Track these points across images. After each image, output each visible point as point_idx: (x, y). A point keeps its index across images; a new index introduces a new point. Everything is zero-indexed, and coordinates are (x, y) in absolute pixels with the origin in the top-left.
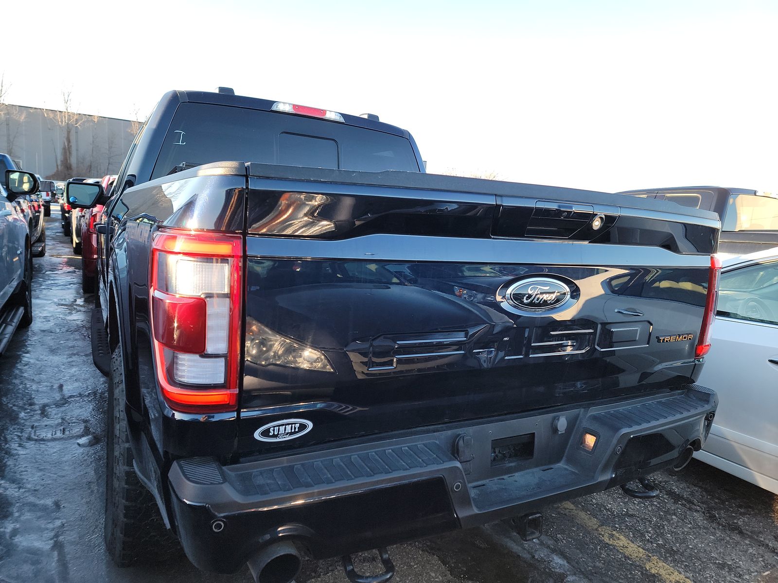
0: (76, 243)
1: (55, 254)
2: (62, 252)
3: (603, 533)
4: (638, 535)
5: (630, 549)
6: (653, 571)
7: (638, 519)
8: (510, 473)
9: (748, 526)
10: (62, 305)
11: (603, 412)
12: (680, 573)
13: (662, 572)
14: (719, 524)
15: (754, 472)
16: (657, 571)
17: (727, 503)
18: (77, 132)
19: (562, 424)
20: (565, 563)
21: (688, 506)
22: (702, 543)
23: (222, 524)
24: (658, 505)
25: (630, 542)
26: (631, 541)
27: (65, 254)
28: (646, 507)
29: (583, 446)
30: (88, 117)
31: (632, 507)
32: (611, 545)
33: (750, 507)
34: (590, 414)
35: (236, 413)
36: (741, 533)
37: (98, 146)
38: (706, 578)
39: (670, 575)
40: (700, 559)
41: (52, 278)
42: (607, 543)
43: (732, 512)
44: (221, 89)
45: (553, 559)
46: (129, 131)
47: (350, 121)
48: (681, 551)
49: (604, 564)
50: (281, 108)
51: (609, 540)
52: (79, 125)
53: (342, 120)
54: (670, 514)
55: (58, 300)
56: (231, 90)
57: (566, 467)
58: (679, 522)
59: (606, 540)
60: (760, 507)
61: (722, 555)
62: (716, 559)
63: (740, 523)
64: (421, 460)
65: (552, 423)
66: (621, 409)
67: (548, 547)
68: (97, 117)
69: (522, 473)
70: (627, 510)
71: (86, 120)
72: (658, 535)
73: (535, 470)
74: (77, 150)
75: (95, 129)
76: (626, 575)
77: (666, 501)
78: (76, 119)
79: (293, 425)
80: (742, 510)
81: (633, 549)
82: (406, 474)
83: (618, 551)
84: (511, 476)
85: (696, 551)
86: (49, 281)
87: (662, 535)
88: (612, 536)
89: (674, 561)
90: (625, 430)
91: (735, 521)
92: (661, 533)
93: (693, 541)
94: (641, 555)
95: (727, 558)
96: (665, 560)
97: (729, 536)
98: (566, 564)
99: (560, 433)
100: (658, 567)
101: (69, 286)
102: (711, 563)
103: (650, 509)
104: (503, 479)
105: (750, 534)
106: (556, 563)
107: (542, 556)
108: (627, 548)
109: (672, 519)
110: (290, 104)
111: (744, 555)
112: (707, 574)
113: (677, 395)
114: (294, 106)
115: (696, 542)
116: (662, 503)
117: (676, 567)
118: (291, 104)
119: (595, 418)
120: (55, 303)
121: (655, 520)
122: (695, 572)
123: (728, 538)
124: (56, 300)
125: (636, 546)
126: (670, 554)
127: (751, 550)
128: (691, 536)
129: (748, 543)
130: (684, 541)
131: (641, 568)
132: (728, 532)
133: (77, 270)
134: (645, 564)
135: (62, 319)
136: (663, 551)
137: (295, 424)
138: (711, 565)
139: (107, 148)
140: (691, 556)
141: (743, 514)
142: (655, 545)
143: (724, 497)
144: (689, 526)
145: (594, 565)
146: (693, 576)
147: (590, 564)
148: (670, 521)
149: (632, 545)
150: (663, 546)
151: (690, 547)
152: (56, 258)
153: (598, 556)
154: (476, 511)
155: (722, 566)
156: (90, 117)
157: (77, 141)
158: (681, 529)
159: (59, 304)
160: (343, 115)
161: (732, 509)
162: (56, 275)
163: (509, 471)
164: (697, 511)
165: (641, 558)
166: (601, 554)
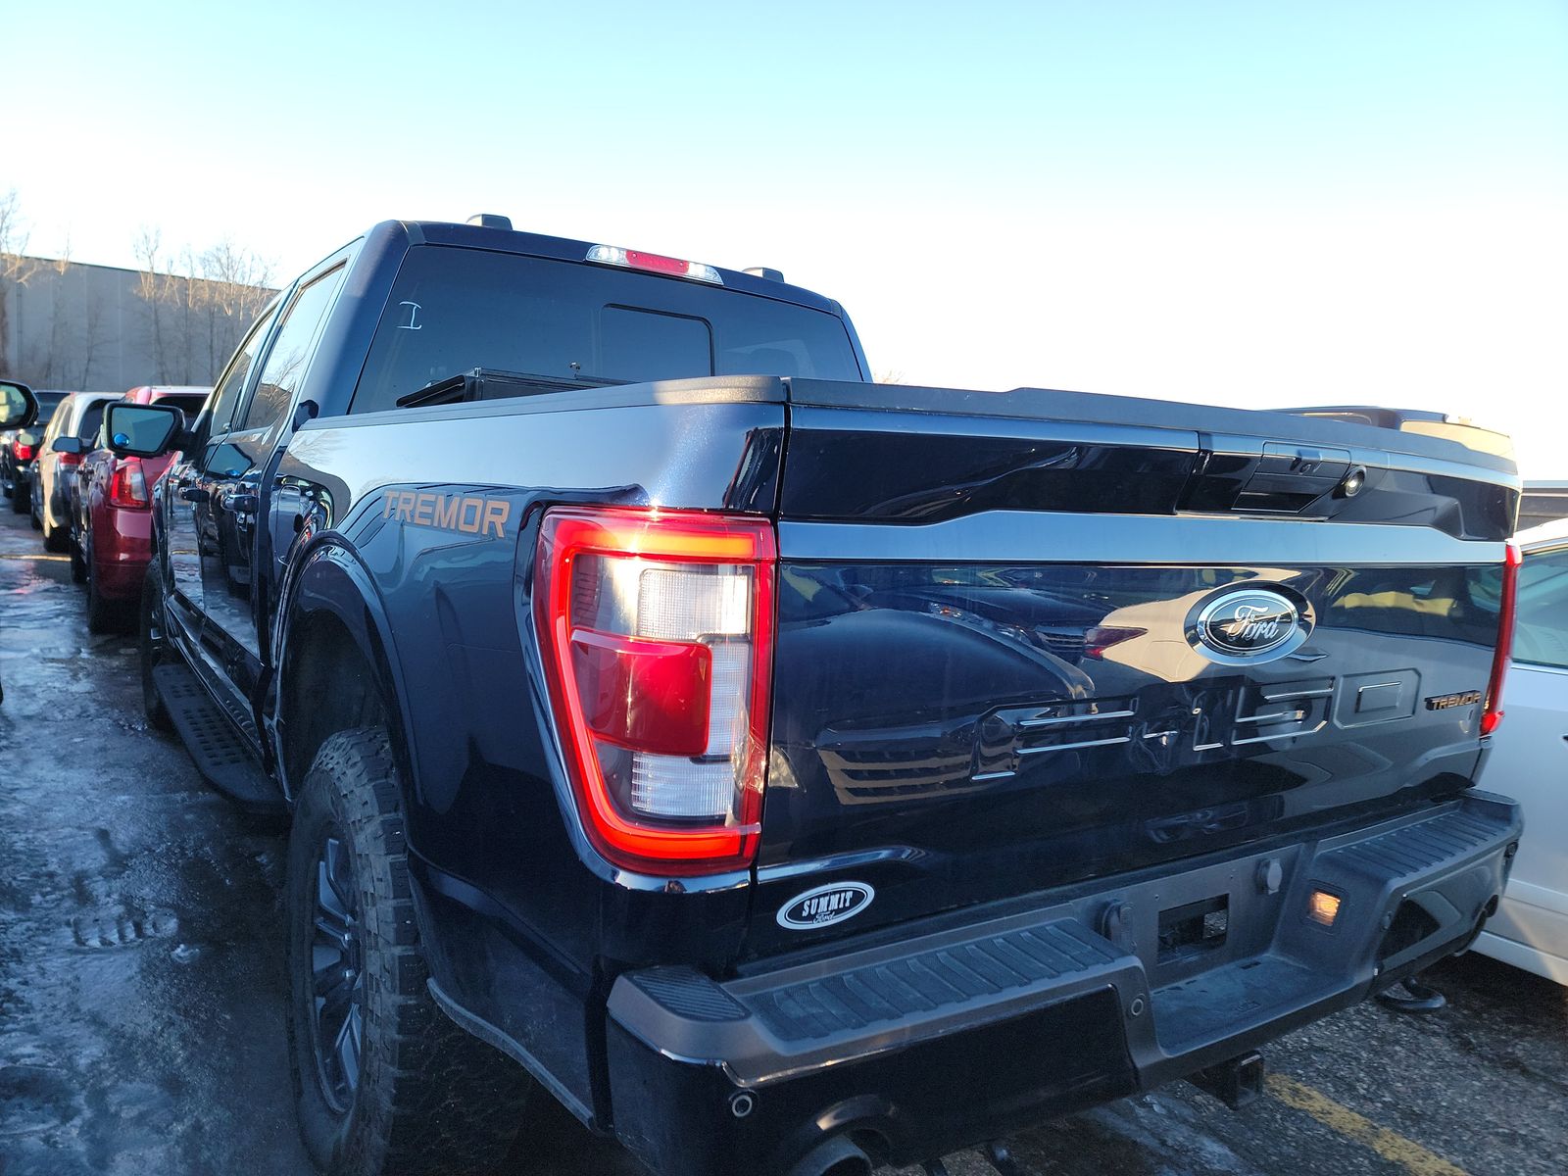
0: (52, 529)
1: (4, 552)
2: (21, 548)
3: (1278, 1088)
4: (1345, 1088)
5: (1336, 1116)
6: (1391, 1156)
7: (1335, 1056)
8: (1187, 977)
9: (1536, 1057)
10: (53, 660)
11: (1339, 848)
12: (1440, 1157)
13: (1407, 1157)
14: (1482, 1057)
15: (1541, 953)
16: (1397, 1157)
17: (1485, 1016)
18: (20, 295)
19: (1274, 875)
20: (1226, 1151)
21: (1416, 1025)
22: (1463, 1095)
23: (749, 1099)
24: (1363, 1027)
25: (1333, 1103)
26: (1334, 1099)
27: (28, 551)
28: (1342, 1031)
29: (1313, 917)
30: (44, 263)
31: (1318, 1034)
32: (1300, 1110)
33: (1528, 1022)
34: (1319, 854)
35: (749, 872)
36: (1524, 1071)
37: (66, 323)
38: (1489, 1164)
39: (1422, 1161)
40: (1467, 1127)
41: (15, 605)
42: (1292, 1107)
43: (1500, 1032)
44: (487, 218)
45: (1203, 1144)
46: (135, 292)
47: (734, 283)
48: (1429, 1113)
49: (1296, 1148)
50: (603, 256)
51: (1294, 1101)
52: (26, 280)
53: (718, 280)
54: (1389, 1044)
55: (42, 650)
56: (506, 221)
57: (1282, 959)
58: (1409, 1056)
59: (1289, 1101)
60: (1545, 1021)
61: (1505, 1118)
62: (1497, 1126)
63: (1520, 1054)
64: (1068, 957)
65: (1256, 874)
66: (1367, 841)
67: (1185, 1121)
68: (66, 264)
69: (1208, 974)
70: (1310, 1038)
71: (40, 269)
72: (1378, 1084)
73: (1231, 966)
74: (20, 332)
75: (61, 287)
76: (1344, 1167)
77: (1375, 1017)
78: (20, 268)
79: (843, 895)
80: (1516, 1028)
81: (1344, 1117)
82: (1055, 986)
83: (1316, 1122)
84: (1192, 982)
85: (1456, 1112)
86: (11, 610)
87: (1386, 1084)
88: (1296, 1092)
89: (1422, 1133)
90: (1396, 883)
91: (1510, 1050)
92: (1385, 1081)
93: (1446, 1095)
94: (1360, 1126)
95: (1516, 1123)
96: (1406, 1134)
97: (1505, 1079)
98: (1229, 1153)
99: (1271, 892)
100: (1395, 1146)
101: (56, 620)
102: (1490, 1134)
103: (1350, 1035)
104: (1178, 988)
105: (1542, 1073)
106: (1210, 1153)
107: (1181, 1139)
108: (1330, 1113)
109: (1396, 1052)
110: (620, 249)
111: (1544, 1116)
112: (1489, 1155)
113: (1448, 810)
114: (630, 253)
115: (1453, 1093)
116: (1368, 1022)
117: (1429, 1146)
118: (623, 249)
119: (1330, 861)
120: (36, 657)
121: (1365, 1055)
122: (1466, 1153)
123: (1506, 1084)
124: (36, 651)
125: (1345, 1110)
126: (1413, 1121)
127: (1553, 1106)
128: (1439, 1084)
129: (1543, 1090)
130: (1429, 1094)
131: (1369, 1153)
132: (1501, 1071)
133: (62, 586)
134: (1371, 1143)
135: (61, 691)
136: (1396, 1115)
137: (845, 891)
138: (1491, 1137)
139: (87, 326)
140: (1449, 1123)
141: (1520, 1036)
142: (1379, 1105)
143: (1476, 1004)
144: (1430, 1063)
145: (1281, 1153)
146: (1464, 1161)
147: (1271, 1150)
148: (1392, 1056)
149: (1338, 1108)
150: (1394, 1106)
151: (1444, 1104)
152: (9, 561)
153: (1282, 1133)
154: (1165, 1055)
155: (1512, 1138)
156: (50, 264)
157: (20, 314)
158: (1417, 1071)
159: (45, 659)
160: (721, 271)
161: (1497, 1028)
162: (20, 598)
163: (1188, 971)
164: (1435, 1034)
165: (1360, 1132)
166: (1286, 1128)
